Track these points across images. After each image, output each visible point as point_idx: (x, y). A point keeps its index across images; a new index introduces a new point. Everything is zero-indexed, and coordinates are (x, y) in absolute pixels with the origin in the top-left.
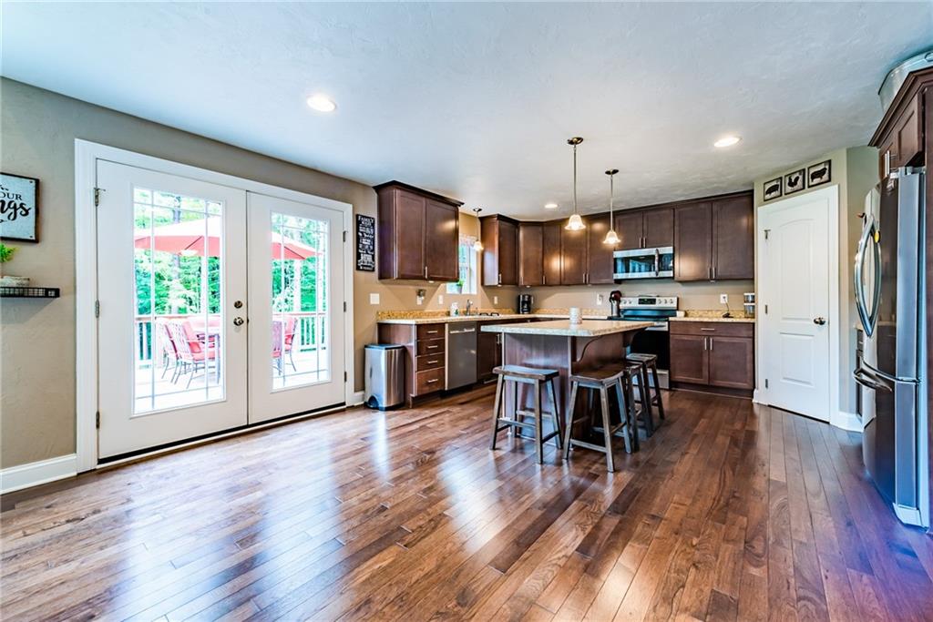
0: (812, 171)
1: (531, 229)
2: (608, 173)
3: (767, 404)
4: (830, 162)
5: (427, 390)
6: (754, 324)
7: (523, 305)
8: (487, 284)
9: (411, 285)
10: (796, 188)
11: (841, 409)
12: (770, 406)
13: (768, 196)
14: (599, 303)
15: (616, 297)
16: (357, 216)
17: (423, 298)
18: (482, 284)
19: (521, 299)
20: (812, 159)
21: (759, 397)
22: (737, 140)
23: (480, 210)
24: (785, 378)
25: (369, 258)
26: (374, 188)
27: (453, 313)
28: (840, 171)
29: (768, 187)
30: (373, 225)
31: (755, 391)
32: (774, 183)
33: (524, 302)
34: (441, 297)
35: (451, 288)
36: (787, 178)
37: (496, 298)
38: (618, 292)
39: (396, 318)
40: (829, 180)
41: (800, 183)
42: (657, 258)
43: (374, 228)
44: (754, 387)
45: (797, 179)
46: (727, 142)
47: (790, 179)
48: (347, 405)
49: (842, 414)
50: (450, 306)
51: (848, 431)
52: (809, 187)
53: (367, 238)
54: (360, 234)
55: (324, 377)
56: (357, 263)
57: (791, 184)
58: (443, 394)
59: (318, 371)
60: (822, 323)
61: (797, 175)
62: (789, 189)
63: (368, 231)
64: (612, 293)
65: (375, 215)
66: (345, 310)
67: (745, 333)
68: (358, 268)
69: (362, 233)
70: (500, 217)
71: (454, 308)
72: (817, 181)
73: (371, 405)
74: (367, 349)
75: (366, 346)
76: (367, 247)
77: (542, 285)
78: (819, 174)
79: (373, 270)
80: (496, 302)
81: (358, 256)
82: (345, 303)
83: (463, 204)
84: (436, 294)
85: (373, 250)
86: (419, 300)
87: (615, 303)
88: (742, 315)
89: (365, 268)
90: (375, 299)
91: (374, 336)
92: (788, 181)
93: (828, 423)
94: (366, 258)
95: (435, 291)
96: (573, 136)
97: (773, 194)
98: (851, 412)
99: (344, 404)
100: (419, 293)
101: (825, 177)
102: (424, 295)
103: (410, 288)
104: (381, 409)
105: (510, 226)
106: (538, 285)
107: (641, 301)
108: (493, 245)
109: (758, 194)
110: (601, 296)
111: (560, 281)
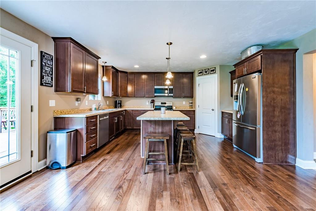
0: (211, 69)
1: (123, 74)
2: (167, 58)
3: (198, 133)
4: (215, 68)
5: (90, 150)
6: (195, 110)
7: (118, 105)
8: (105, 95)
9: (73, 95)
10: (207, 73)
11: (218, 132)
12: (199, 133)
13: (199, 74)
14: (147, 104)
15: (153, 102)
16: (42, 52)
17: (79, 102)
18: (103, 95)
19: (118, 102)
20: (211, 66)
21: (196, 131)
22: (206, 57)
23: (106, 63)
24: (203, 125)
25: (50, 79)
26: (53, 38)
27: (93, 109)
28: (218, 70)
29: (199, 72)
30: (52, 59)
31: (195, 130)
32: (201, 71)
33: (118, 103)
34: (87, 102)
35: (91, 97)
37: (108, 102)
38: (154, 100)
39: (65, 114)
40: (215, 73)
41: (208, 72)
42: (168, 89)
43: (52, 61)
44: (195, 128)
45: (207, 71)
46: (203, 57)
47: (205, 71)
48: (33, 172)
49: (218, 134)
50: (91, 106)
51: (220, 138)
52: (210, 73)
53: (48, 67)
54: (44, 64)
55: (13, 158)
56: (41, 81)
57: (206, 72)
58: (96, 151)
59: (9, 155)
60: (213, 110)
61: (207, 70)
62: (205, 73)
63: (49, 63)
64: (152, 100)
65: (53, 54)
66: (32, 111)
67: (193, 113)
68: (42, 84)
69: (45, 63)
70: (113, 67)
71: (94, 107)
72: (212, 72)
73: (54, 167)
74: (48, 134)
75: (48, 132)
76: (48, 72)
77: (127, 97)
78: (213, 70)
79: (52, 86)
80: (108, 103)
81: (42, 77)
82: (32, 107)
83: (100, 58)
84: (84, 100)
85: (52, 74)
86: (77, 103)
87: (152, 104)
88: (189, 107)
89: (47, 85)
90: (52, 103)
91: (51, 126)
93: (214, 136)
94: (47, 79)
95: (84, 98)
96: (169, 42)
97: (201, 74)
98: (220, 133)
99: (30, 172)
100: (77, 100)
101: (214, 72)
102: (80, 100)
103: (73, 97)
104: (63, 168)
105: (116, 72)
106: (125, 97)
107: (162, 103)
108: (109, 79)
109: (196, 74)
110: (148, 101)
111: (134, 95)
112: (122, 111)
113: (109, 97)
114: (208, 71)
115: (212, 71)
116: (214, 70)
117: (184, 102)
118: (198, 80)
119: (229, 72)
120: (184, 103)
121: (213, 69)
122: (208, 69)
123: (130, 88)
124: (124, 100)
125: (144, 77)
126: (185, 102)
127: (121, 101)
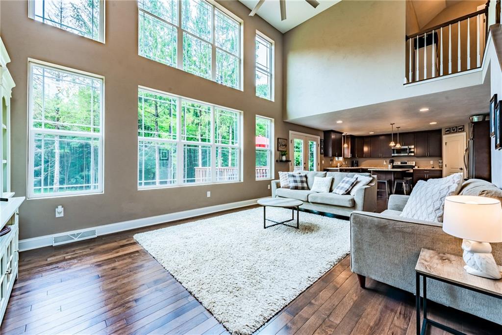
0: (459, 127)
4: (464, 126)
6: (442, 170)
13: (446, 133)
16: (321, 139)
18: (344, 157)
19: (355, 162)
20: (459, 124)
26: (323, 131)
27: (339, 166)
28: (466, 128)
29: (446, 130)
32: (448, 129)
33: (355, 164)
35: (337, 158)
37: (347, 162)
38: (393, 160)
40: (464, 131)
41: (456, 130)
42: (408, 149)
50: (337, 164)
52: (458, 132)
57: (454, 130)
60: (462, 169)
62: (452, 132)
64: (390, 160)
69: (322, 144)
70: (351, 136)
72: (460, 130)
81: (321, 150)
83: (343, 133)
87: (392, 164)
88: (438, 167)
90: (323, 162)
92: (452, 129)
97: (448, 132)
100: (331, 161)
103: (329, 159)
106: (362, 157)
107: (402, 163)
108: (349, 145)
109: (443, 132)
110: (387, 161)
111: (370, 156)
112: (359, 169)
113: (348, 158)
115: (460, 129)
117: (431, 161)
118: (445, 138)
121: (461, 127)
122: (456, 127)
123: (366, 149)
124: (360, 160)
125: (382, 138)
127: (357, 161)
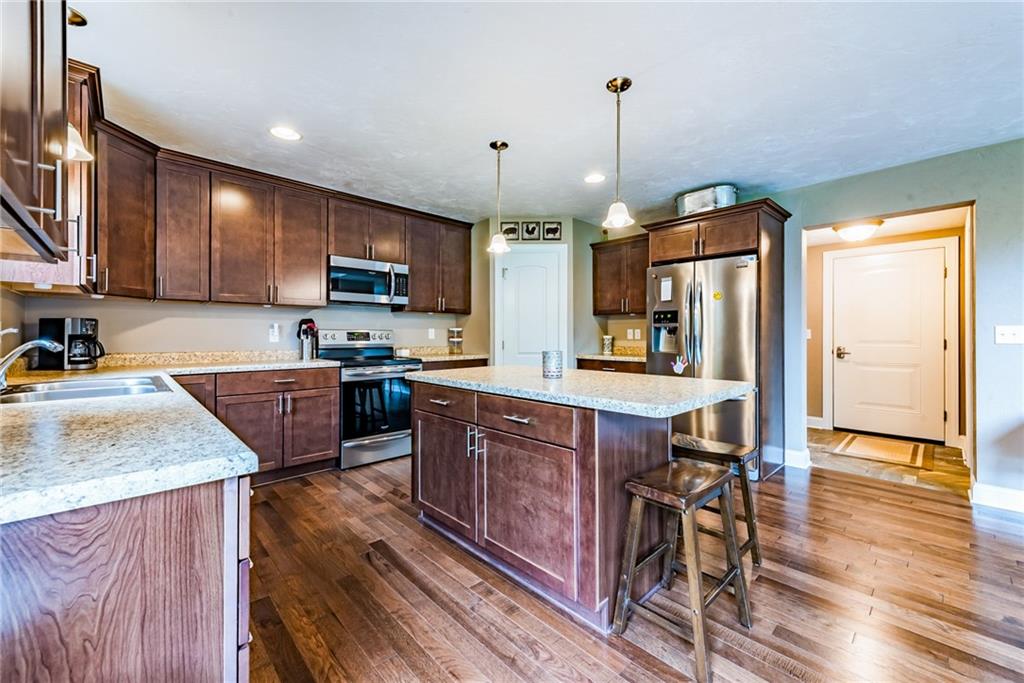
0: (547, 226)
4: (560, 223)
6: (486, 361)
10: (532, 236)
19: (68, 331)
20: (548, 216)
22: (603, 178)
28: (568, 230)
29: (505, 227)
32: (512, 226)
33: (74, 339)
36: (525, 226)
38: (312, 322)
40: (559, 239)
41: (536, 232)
42: (393, 277)
45: (534, 229)
46: (595, 178)
47: (527, 227)
52: (544, 239)
57: (531, 232)
61: (534, 225)
62: (526, 236)
64: (303, 323)
72: (551, 236)
77: (154, 298)
78: (554, 231)
87: (309, 339)
88: (447, 351)
92: (525, 228)
97: (510, 236)
101: (557, 235)
106: (142, 296)
107: (351, 336)
110: (280, 327)
111: (208, 293)
114: (537, 229)
115: (550, 231)
116: (557, 228)
117: (430, 330)
119: (591, 245)
120: (432, 333)
121: (554, 226)
122: (538, 223)
126: (433, 330)
127: (96, 323)
